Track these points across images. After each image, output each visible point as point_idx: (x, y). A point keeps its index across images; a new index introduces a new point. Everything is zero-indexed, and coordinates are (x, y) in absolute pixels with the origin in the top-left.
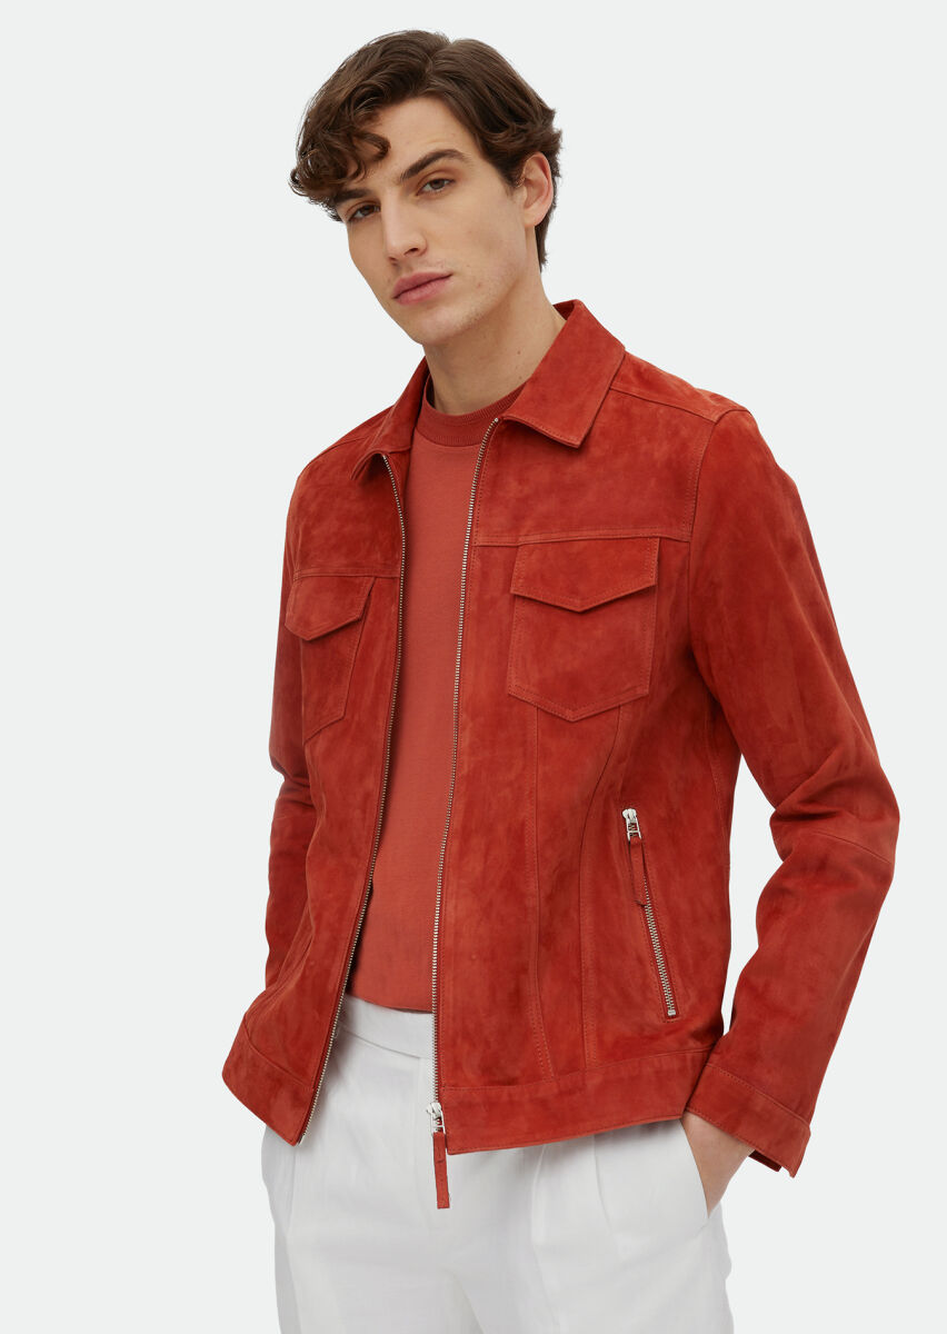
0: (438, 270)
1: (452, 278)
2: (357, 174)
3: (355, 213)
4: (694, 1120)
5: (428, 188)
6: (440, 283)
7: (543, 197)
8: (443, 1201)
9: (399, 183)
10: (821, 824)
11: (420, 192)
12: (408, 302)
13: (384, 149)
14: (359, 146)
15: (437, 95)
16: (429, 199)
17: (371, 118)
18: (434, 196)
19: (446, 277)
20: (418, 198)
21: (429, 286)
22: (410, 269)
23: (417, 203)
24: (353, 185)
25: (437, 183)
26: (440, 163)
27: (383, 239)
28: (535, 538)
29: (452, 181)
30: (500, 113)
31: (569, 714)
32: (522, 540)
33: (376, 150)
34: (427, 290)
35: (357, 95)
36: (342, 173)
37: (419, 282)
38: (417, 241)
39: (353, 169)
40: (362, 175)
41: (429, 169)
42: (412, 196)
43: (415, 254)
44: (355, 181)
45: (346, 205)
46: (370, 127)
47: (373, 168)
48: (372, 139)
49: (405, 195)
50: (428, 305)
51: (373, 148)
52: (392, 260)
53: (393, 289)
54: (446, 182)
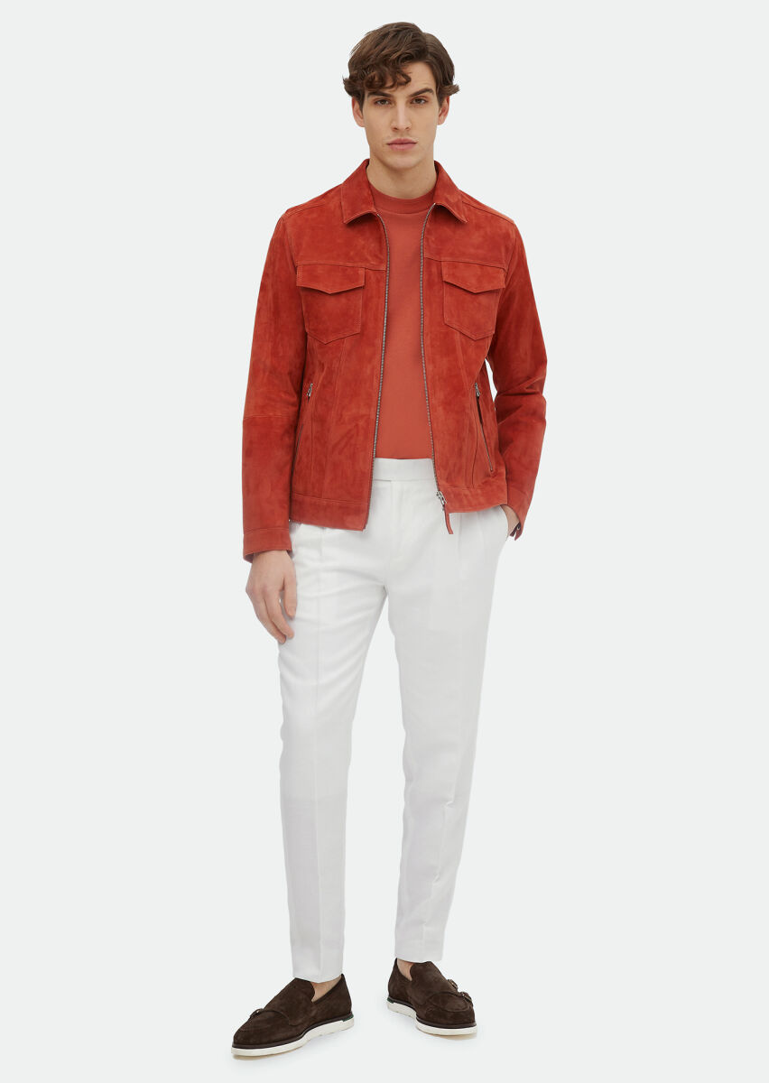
0: (414, 140)
2: (392, 87)
3: (378, 101)
4: (508, 509)
5: (415, 102)
6: (412, 145)
8: (450, 531)
9: (406, 98)
10: (533, 396)
11: (412, 102)
12: (396, 149)
13: (408, 80)
14: (397, 77)
15: (430, 65)
17: (407, 66)
19: (415, 143)
20: (412, 105)
21: (407, 145)
22: (402, 135)
23: (410, 108)
24: (387, 91)
25: (418, 101)
26: (426, 94)
27: (395, 118)
28: (448, 259)
29: (426, 102)
31: (474, 338)
32: (443, 259)
34: (405, 146)
35: (403, 56)
36: (383, 85)
38: (409, 125)
39: (389, 83)
40: (394, 89)
42: (409, 104)
43: (407, 130)
45: (376, 97)
46: (405, 71)
47: (400, 88)
48: (405, 75)
49: (407, 103)
50: (403, 152)
51: (403, 79)
52: (396, 129)
53: (390, 141)
54: (423, 102)
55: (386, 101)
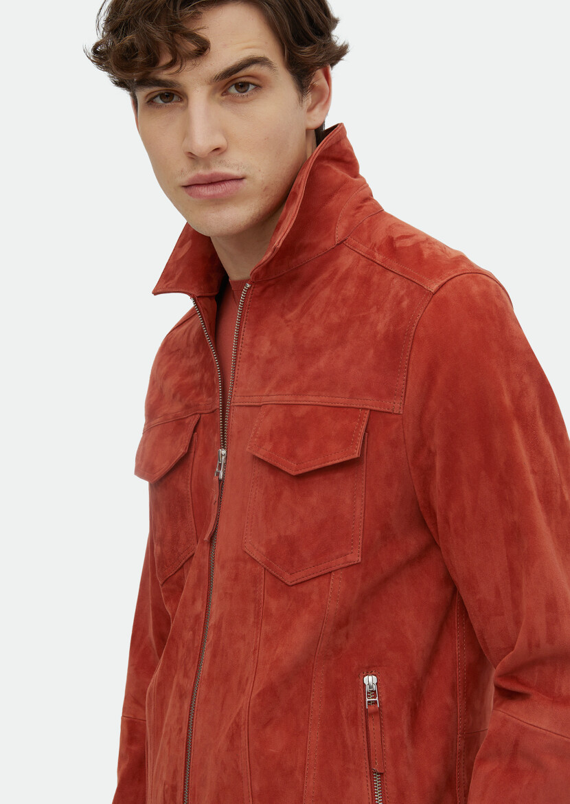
0: (235, 172)
1: (245, 181)
2: (170, 66)
3: (156, 97)
5: (233, 90)
6: (234, 184)
9: (210, 84)
11: (225, 92)
12: (199, 196)
13: (203, 48)
14: (179, 41)
16: (234, 101)
17: (196, 16)
18: (240, 100)
19: (241, 179)
20: (224, 97)
21: (223, 185)
22: (208, 166)
23: (221, 103)
24: (164, 75)
25: (242, 87)
26: (253, 69)
27: (186, 134)
29: (258, 87)
30: (307, 27)
31: (287, 578)
32: (263, 400)
34: (219, 190)
36: (153, 62)
37: (214, 180)
38: (219, 141)
39: (166, 59)
40: (175, 69)
41: (242, 73)
42: (218, 95)
43: (217, 153)
44: (166, 72)
45: (148, 90)
46: (193, 27)
47: (188, 65)
48: (192, 36)
49: (212, 94)
50: (217, 201)
51: (192, 47)
52: (192, 156)
53: (184, 180)
54: (251, 87)
55: (172, 95)
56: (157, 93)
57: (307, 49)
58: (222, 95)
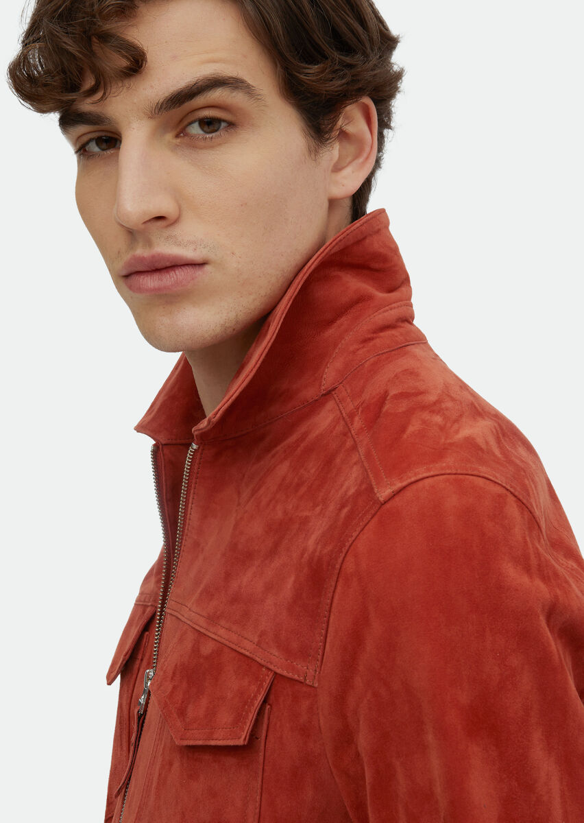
0: (188, 253)
1: (207, 268)
2: (93, 91)
3: (88, 143)
5: (195, 129)
6: (189, 271)
7: (361, 160)
9: (151, 117)
11: (181, 132)
12: (139, 290)
13: (136, 64)
14: (99, 52)
16: (193, 145)
17: (122, 12)
18: (202, 143)
19: (201, 264)
20: (179, 140)
21: (172, 273)
22: (149, 243)
23: (174, 148)
24: (87, 106)
25: (209, 124)
26: (217, 95)
29: (231, 124)
30: (320, 37)
33: (124, 63)
34: (168, 279)
36: (73, 87)
37: (159, 266)
38: (164, 205)
39: (89, 82)
40: (99, 95)
41: (200, 100)
42: (169, 137)
43: (160, 223)
44: (89, 100)
45: (73, 131)
49: (157, 133)
52: (122, 226)
54: (223, 125)
55: (110, 140)
56: (90, 136)
57: (314, 69)
58: (177, 136)
